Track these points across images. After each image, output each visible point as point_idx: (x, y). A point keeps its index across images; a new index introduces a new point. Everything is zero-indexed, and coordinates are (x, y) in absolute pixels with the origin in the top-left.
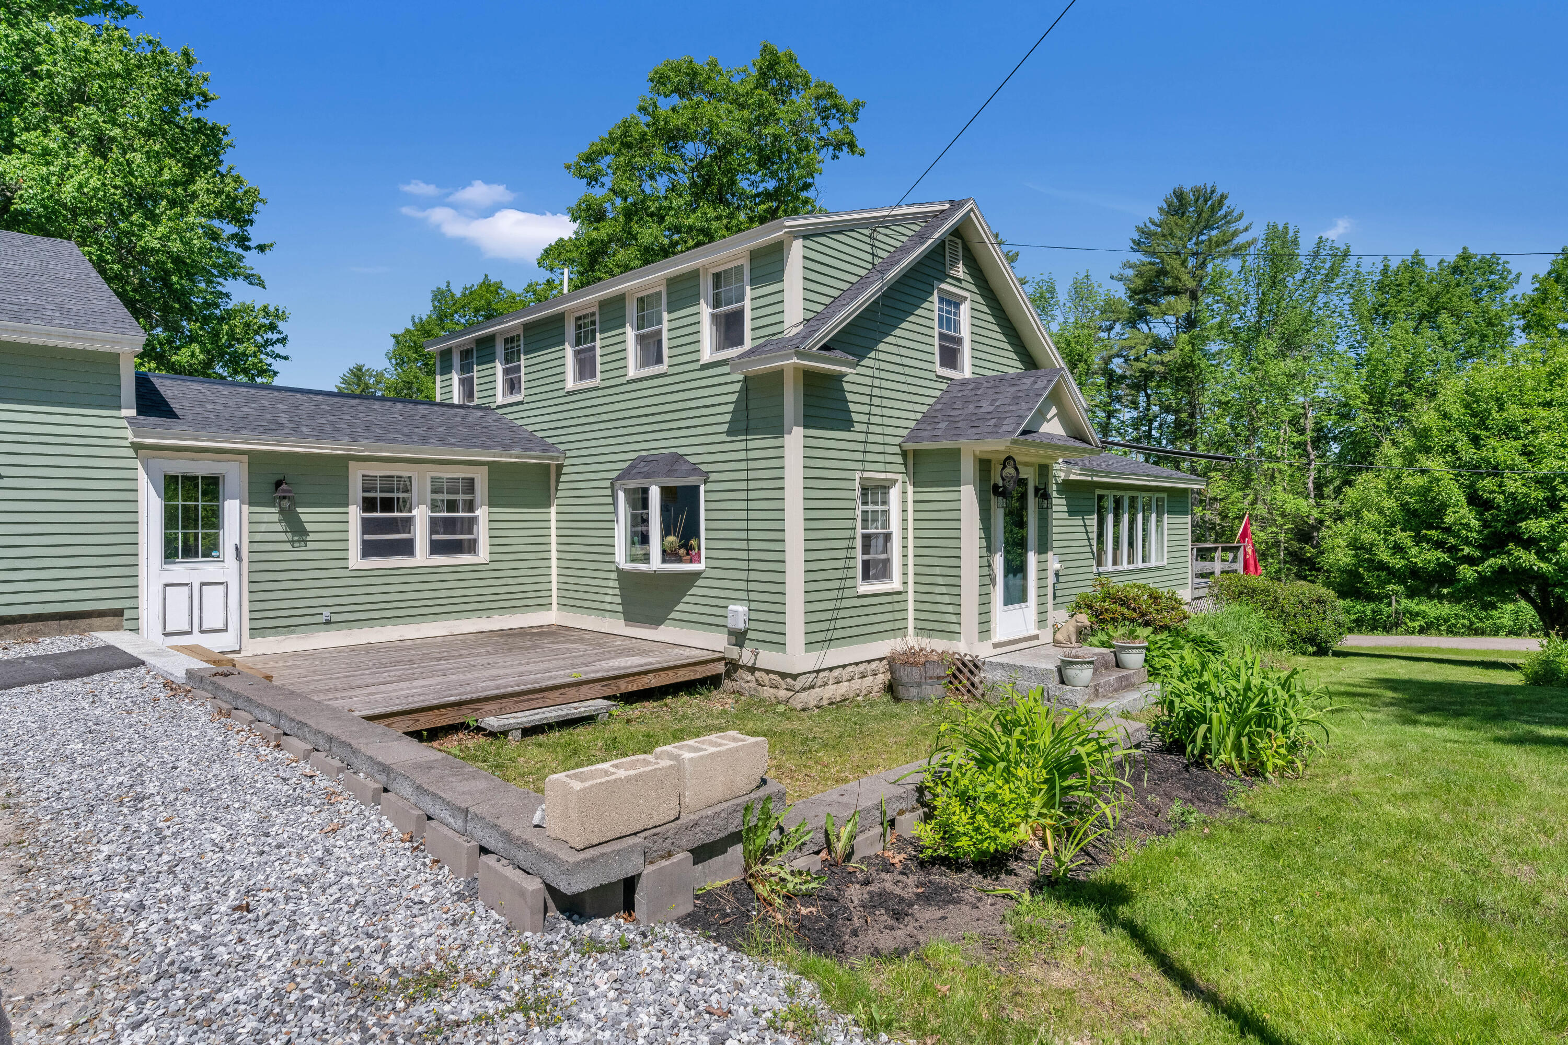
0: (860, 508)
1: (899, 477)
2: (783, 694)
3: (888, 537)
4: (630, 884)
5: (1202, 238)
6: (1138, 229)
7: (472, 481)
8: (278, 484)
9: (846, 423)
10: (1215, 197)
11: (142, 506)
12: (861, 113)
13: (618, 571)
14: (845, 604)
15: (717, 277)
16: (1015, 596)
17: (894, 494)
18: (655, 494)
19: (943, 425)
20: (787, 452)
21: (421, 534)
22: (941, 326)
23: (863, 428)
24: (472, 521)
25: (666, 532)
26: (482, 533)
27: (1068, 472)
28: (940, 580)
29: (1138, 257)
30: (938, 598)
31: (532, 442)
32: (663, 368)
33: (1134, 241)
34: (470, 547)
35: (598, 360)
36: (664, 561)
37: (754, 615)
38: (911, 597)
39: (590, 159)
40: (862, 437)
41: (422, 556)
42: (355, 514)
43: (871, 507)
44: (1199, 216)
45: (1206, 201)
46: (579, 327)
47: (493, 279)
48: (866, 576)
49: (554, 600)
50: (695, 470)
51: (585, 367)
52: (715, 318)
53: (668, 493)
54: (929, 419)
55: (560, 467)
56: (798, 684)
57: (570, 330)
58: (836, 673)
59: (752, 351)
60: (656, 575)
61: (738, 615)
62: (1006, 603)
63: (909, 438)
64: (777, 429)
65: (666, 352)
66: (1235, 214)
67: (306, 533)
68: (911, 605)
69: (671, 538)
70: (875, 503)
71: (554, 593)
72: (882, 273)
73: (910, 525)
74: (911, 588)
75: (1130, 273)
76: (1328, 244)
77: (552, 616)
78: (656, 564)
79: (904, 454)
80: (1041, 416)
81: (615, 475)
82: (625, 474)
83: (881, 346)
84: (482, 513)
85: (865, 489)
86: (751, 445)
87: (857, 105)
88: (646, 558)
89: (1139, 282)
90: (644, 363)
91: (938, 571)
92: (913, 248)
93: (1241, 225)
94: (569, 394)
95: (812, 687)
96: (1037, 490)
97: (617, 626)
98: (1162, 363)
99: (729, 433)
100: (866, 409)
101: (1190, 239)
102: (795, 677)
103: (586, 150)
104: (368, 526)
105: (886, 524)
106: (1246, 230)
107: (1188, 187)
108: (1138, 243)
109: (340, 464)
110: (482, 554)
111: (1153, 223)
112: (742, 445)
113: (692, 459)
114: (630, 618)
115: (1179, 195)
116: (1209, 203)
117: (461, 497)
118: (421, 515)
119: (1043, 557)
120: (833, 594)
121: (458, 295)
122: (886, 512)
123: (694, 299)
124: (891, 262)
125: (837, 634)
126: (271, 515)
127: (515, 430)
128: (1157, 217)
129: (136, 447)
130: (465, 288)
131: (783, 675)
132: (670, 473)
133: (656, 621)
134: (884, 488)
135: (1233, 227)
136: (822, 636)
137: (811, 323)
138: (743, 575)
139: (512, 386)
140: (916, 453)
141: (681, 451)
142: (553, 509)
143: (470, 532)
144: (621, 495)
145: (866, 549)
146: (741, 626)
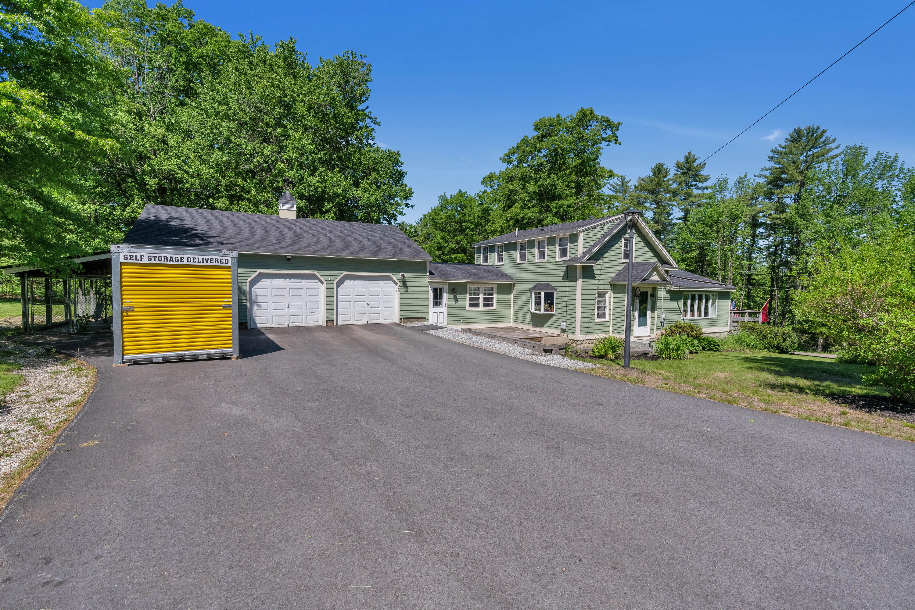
0: (597, 299)
1: (609, 291)
2: (574, 345)
3: (605, 307)
4: (552, 350)
5: (810, 153)
6: (772, 150)
7: (493, 288)
8: (453, 290)
9: (593, 277)
10: (819, 132)
11: (430, 295)
12: (620, 127)
13: (531, 313)
14: (592, 324)
15: (561, 239)
16: (642, 323)
17: (607, 295)
18: (542, 294)
19: (622, 277)
20: (577, 285)
21: (481, 302)
22: (625, 247)
23: (598, 278)
24: (493, 298)
25: (545, 303)
26: (495, 301)
27: (670, 287)
28: (620, 319)
29: (771, 164)
30: (619, 324)
31: (507, 277)
32: (545, 260)
33: (769, 157)
34: (492, 305)
35: (527, 256)
36: (544, 311)
37: (568, 325)
38: (611, 323)
39: (508, 155)
40: (598, 281)
41: (481, 307)
42: (468, 296)
43: (600, 299)
44: (808, 142)
45: (813, 135)
46: (521, 246)
47: (463, 191)
48: (598, 317)
49: (512, 320)
50: (553, 288)
51: (523, 257)
52: (560, 249)
53: (546, 294)
54: (619, 275)
55: (514, 284)
56: (578, 343)
57: (519, 247)
58: (588, 341)
59: (570, 260)
60: (542, 315)
61: (564, 325)
62: (639, 326)
63: (612, 280)
64: (575, 280)
65: (546, 257)
66: (831, 140)
67: (458, 301)
68: (611, 325)
69: (546, 305)
70: (601, 297)
71: (512, 318)
72: (605, 238)
73: (612, 304)
74: (611, 321)
75: (767, 173)
76: (884, 154)
77: (511, 324)
78: (542, 311)
79: (611, 285)
80: (650, 275)
81: (531, 287)
82: (534, 288)
83: (604, 256)
84: (495, 296)
85: (599, 294)
86: (568, 283)
87: (619, 124)
88: (540, 310)
89: (770, 178)
90: (540, 258)
91: (619, 316)
92: (615, 229)
93: (833, 146)
94: (518, 264)
95: (582, 344)
96: (651, 294)
97: (530, 327)
98: (780, 219)
99: (562, 279)
100: (599, 273)
101: (802, 154)
102: (577, 341)
103: (507, 151)
104: (471, 299)
105: (605, 303)
106: (836, 148)
107: (803, 127)
108: (772, 158)
109: (465, 285)
110: (495, 307)
111: (781, 146)
112: (566, 283)
113: (553, 285)
114: (534, 325)
115: (798, 132)
116: (815, 135)
117: (490, 292)
118: (482, 296)
119: (653, 314)
120: (588, 321)
121: (449, 198)
122: (605, 300)
123: (555, 244)
124: (608, 234)
125: (589, 331)
126: (452, 296)
127: (502, 273)
128: (783, 144)
129: (429, 282)
130: (451, 195)
131: (575, 341)
132: (547, 289)
133: (541, 326)
134: (605, 294)
135: (828, 147)
136: (585, 331)
137: (585, 254)
138: (565, 315)
139: (500, 259)
140: (614, 284)
141: (550, 283)
142: (512, 295)
143: (492, 301)
144: (533, 293)
145: (598, 310)
146: (564, 328)
